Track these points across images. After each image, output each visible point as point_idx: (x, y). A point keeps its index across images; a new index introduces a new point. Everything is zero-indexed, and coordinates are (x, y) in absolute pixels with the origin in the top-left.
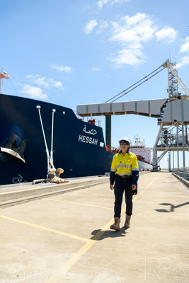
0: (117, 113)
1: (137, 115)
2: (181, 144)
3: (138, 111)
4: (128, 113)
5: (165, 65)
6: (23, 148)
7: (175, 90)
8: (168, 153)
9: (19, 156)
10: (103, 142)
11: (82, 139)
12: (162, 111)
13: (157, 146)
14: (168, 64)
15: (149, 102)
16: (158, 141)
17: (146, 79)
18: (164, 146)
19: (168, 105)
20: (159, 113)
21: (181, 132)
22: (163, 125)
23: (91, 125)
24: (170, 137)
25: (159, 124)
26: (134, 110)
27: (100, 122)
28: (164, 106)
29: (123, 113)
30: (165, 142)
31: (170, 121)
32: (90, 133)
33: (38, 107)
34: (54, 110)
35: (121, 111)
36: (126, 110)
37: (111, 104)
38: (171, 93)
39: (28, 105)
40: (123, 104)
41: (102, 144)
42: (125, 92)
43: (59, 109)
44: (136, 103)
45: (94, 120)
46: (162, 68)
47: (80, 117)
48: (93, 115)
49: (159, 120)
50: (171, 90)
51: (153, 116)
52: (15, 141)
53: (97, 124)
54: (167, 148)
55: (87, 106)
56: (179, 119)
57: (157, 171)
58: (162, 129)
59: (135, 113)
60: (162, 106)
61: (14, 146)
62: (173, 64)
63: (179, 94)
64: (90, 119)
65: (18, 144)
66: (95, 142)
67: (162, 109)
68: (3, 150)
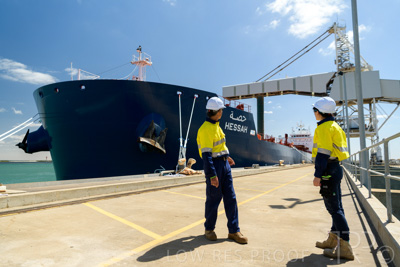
0: (271, 94)
1: (297, 95)
2: (356, 129)
3: (298, 90)
4: (285, 92)
5: (331, 30)
6: (163, 138)
7: (345, 60)
9: (158, 145)
10: (254, 129)
11: (229, 126)
12: (328, 88)
14: (335, 28)
15: (311, 77)
17: (307, 49)
19: (336, 80)
20: (325, 91)
21: (356, 114)
23: (239, 110)
24: (340, 120)
26: (292, 89)
27: (251, 105)
28: (331, 82)
29: (278, 93)
31: (339, 100)
32: (238, 119)
33: (179, 93)
34: (196, 96)
35: (276, 90)
36: (282, 90)
37: (263, 84)
38: (340, 65)
39: (166, 92)
40: (278, 82)
41: (252, 133)
42: (280, 68)
43: (202, 94)
44: (294, 80)
45: (242, 106)
46: (327, 34)
47: (227, 102)
48: (243, 97)
50: (340, 60)
51: (317, 95)
52: (155, 131)
53: (246, 110)
55: (235, 88)
56: (352, 96)
59: (294, 92)
60: (327, 81)
61: (154, 135)
62: (341, 28)
63: (351, 65)
64: (238, 104)
65: (158, 133)
66: (244, 129)
67: (328, 85)
68: (142, 139)
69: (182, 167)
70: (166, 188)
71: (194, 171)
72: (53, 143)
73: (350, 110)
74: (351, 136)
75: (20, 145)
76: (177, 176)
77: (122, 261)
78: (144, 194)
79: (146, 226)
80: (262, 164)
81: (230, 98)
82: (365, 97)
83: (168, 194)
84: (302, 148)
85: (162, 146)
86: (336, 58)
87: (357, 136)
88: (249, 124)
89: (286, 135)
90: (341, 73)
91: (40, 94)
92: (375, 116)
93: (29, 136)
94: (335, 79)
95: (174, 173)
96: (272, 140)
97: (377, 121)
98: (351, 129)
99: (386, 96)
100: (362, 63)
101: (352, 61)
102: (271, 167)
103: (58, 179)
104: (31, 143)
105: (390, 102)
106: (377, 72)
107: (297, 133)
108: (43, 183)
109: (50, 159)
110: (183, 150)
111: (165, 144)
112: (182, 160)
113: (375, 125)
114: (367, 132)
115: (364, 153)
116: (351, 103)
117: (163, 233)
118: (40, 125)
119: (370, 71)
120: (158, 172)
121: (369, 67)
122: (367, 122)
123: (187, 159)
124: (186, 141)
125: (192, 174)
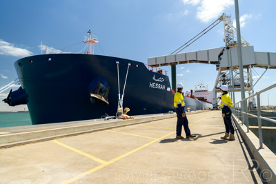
0: (181, 63)
1: (198, 63)
2: (239, 86)
3: (199, 59)
4: (190, 61)
5: (221, 18)
6: (107, 94)
7: (231, 39)
9: (103, 99)
10: (170, 87)
11: (152, 85)
12: (219, 58)
13: (216, 88)
14: (224, 17)
15: (208, 51)
16: (217, 84)
17: (205, 32)
19: (225, 52)
20: (217, 60)
21: (238, 75)
22: (223, 69)
23: (159, 74)
24: (228, 80)
25: (217, 69)
26: (195, 59)
27: (167, 71)
28: (221, 54)
29: (186, 62)
31: (227, 66)
32: (158, 80)
33: (117, 62)
34: (130, 64)
35: (184, 60)
36: (188, 60)
37: (175, 56)
38: (227, 43)
39: (109, 62)
40: (186, 54)
41: (168, 89)
42: (187, 45)
43: (134, 63)
44: (196, 53)
45: (161, 71)
46: (219, 21)
47: (150, 69)
48: (162, 65)
49: (217, 66)
50: (227, 39)
51: (212, 63)
52: (101, 89)
53: (164, 73)
55: (156, 58)
56: (235, 63)
57: (217, 109)
58: (221, 74)
59: (196, 61)
60: (219, 53)
61: (101, 92)
62: (228, 17)
63: (235, 42)
64: (158, 70)
65: (103, 90)
66: (162, 87)
67: (219, 56)
68: (92, 95)
69: (120, 114)
70: (109, 129)
71: (129, 117)
72: (29, 99)
73: (234, 73)
74: (235, 91)
75: (5, 101)
76: (117, 120)
77: (79, 180)
78: (94, 133)
79: (96, 155)
81: (153, 66)
82: (244, 64)
83: (110, 132)
84: (203, 99)
85: (106, 99)
86: (225, 38)
87: (239, 90)
88: (166, 83)
89: (192, 91)
90: (228, 48)
91: (19, 64)
92: (251, 77)
93: (11, 94)
95: (114, 118)
97: (252, 80)
98: (235, 86)
99: (258, 63)
100: (242, 41)
101: (236, 39)
103: (33, 124)
104: (13, 99)
105: (261, 67)
106: (252, 47)
107: (199, 89)
108: (23, 127)
109: (27, 109)
110: (121, 102)
111: (108, 98)
113: (251, 83)
114: (246, 88)
115: (244, 102)
116: (235, 68)
117: (107, 160)
118: (20, 86)
119: (248, 46)
120: (104, 117)
121: (247, 44)
122: (246, 81)
123: (124, 108)
124: (123, 96)
125: (127, 118)
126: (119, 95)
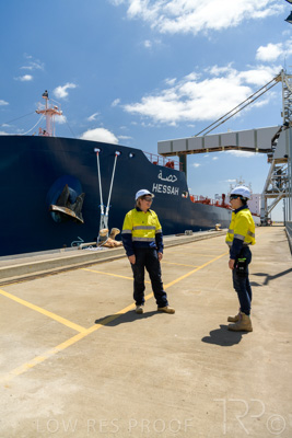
0: (211, 150)
3: (240, 145)
4: (227, 148)
5: (278, 78)
6: (80, 204)
8: (282, 201)
9: (73, 214)
10: (187, 191)
11: (157, 188)
12: (273, 144)
13: (267, 191)
14: (282, 76)
15: (256, 132)
16: (268, 185)
18: (277, 192)
20: (269, 147)
22: (276, 163)
23: (169, 169)
24: (285, 179)
25: (269, 161)
26: (234, 144)
28: (277, 137)
30: (277, 185)
32: (167, 179)
33: (97, 150)
34: (118, 153)
35: (218, 146)
36: (223, 146)
37: (203, 139)
38: (287, 118)
39: (82, 149)
40: (220, 137)
43: (125, 150)
44: (237, 134)
45: (173, 164)
46: (274, 81)
47: (154, 159)
49: (269, 156)
50: (288, 113)
51: (261, 151)
52: (70, 197)
53: (177, 168)
54: (281, 194)
55: (171, 142)
57: (267, 225)
58: (275, 168)
59: (236, 148)
60: (273, 136)
61: (68, 202)
64: (167, 161)
65: (73, 199)
66: (175, 191)
67: (273, 140)
68: (55, 208)
69: (104, 238)
70: (87, 265)
71: (118, 243)
76: (98, 249)
80: (196, 229)
83: (89, 273)
85: (78, 214)
88: (181, 184)
89: (224, 196)
90: (286, 124)
94: (281, 134)
95: (95, 246)
96: (207, 202)
102: (206, 233)
110: (105, 219)
111: (83, 213)
112: (104, 231)
120: (76, 245)
123: (110, 229)
124: (108, 209)
125: (116, 246)
126: (102, 207)
